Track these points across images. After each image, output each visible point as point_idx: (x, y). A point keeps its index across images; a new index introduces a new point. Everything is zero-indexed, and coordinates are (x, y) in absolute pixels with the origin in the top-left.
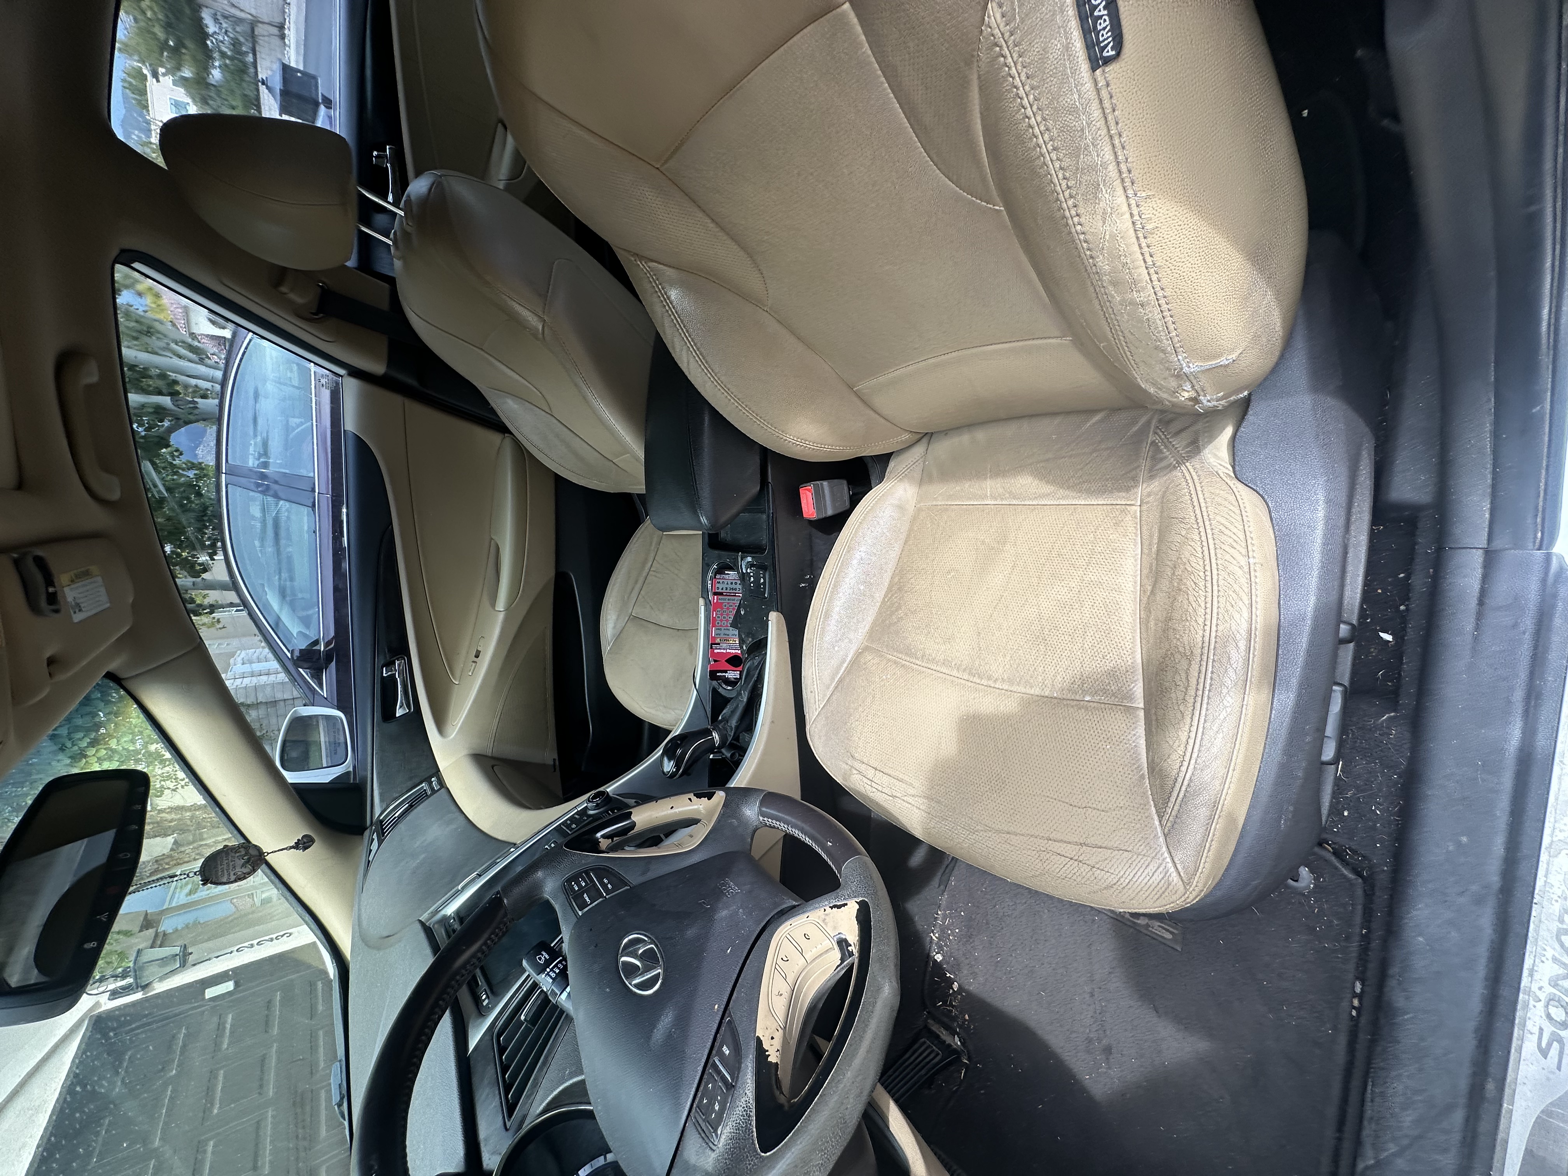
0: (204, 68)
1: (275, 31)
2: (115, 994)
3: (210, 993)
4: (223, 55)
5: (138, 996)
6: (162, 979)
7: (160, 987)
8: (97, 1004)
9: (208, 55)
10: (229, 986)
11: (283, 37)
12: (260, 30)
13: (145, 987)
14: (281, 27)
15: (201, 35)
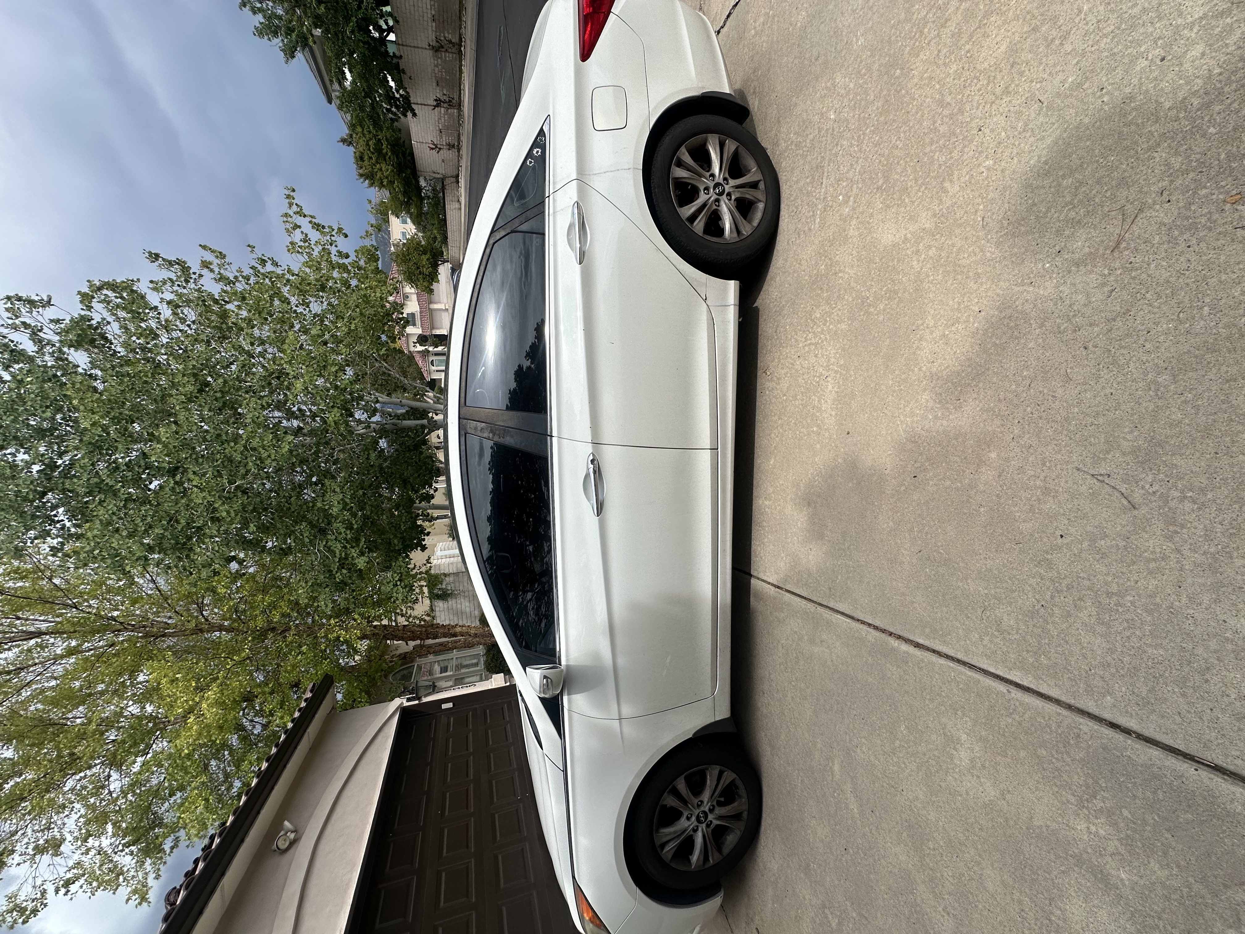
0: (420, 207)
1: (454, 180)
2: (409, 700)
3: (444, 706)
4: (429, 197)
5: (417, 702)
6: (426, 696)
7: (425, 700)
8: (402, 703)
9: (422, 199)
10: (450, 705)
11: (458, 182)
12: (447, 182)
13: (419, 699)
14: (458, 176)
15: (419, 189)
